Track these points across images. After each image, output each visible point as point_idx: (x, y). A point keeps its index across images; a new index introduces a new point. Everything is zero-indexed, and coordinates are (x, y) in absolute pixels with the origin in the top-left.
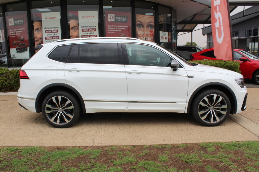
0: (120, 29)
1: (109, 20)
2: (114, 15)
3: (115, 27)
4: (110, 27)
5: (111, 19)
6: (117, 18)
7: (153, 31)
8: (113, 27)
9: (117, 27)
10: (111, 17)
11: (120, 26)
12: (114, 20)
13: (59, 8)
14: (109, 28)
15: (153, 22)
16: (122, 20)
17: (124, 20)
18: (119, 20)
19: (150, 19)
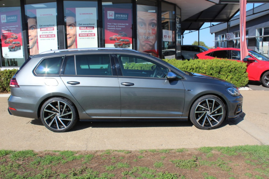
0: (120, 27)
1: (109, 17)
2: (113, 12)
3: (115, 25)
4: (110, 25)
5: (111, 16)
6: (117, 15)
7: (155, 30)
8: (113, 25)
9: (117, 25)
10: (111, 15)
11: (120, 24)
12: (113, 18)
13: (55, 4)
14: (108, 26)
15: (155, 20)
16: (122, 17)
17: (125, 17)
18: (119, 17)
19: (152, 17)
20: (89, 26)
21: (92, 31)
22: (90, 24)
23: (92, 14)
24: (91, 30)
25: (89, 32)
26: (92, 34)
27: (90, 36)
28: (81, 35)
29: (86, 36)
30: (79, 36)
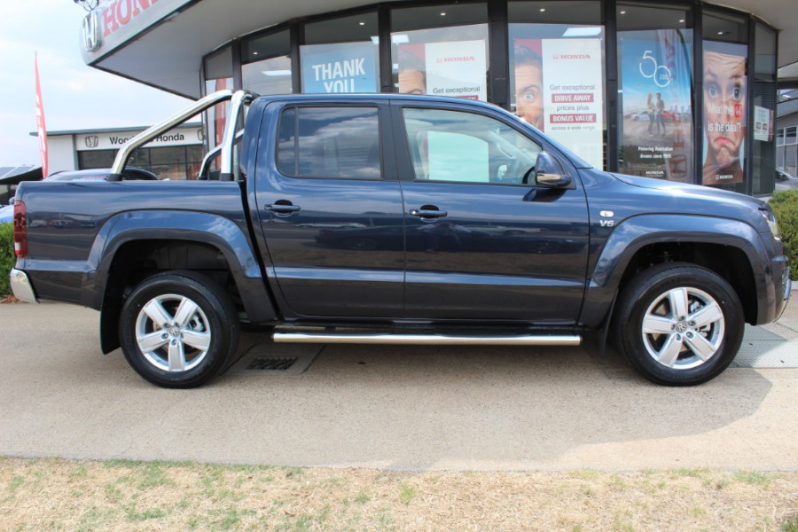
19: (734, 67)
20: (580, 91)
21: (587, 108)
22: (581, 87)
23: (588, 56)
24: (584, 104)
25: (579, 108)
26: (588, 115)
27: (581, 122)
28: (555, 119)
29: (570, 122)
30: (552, 121)
